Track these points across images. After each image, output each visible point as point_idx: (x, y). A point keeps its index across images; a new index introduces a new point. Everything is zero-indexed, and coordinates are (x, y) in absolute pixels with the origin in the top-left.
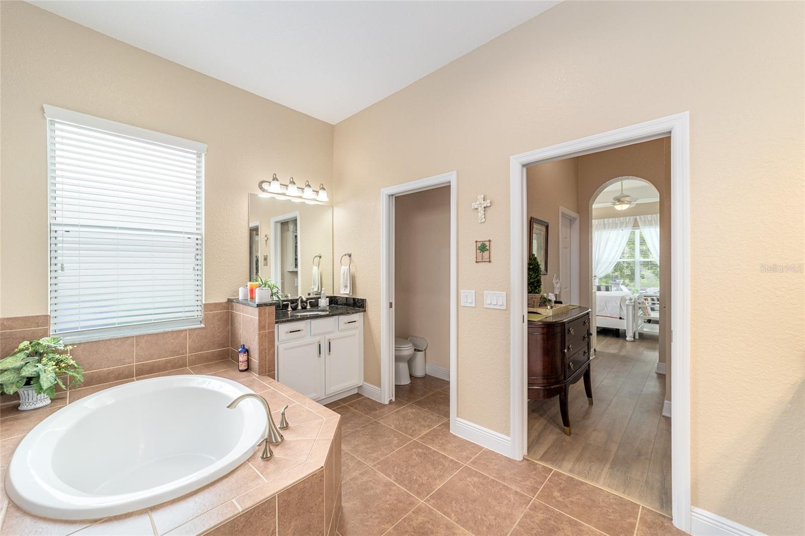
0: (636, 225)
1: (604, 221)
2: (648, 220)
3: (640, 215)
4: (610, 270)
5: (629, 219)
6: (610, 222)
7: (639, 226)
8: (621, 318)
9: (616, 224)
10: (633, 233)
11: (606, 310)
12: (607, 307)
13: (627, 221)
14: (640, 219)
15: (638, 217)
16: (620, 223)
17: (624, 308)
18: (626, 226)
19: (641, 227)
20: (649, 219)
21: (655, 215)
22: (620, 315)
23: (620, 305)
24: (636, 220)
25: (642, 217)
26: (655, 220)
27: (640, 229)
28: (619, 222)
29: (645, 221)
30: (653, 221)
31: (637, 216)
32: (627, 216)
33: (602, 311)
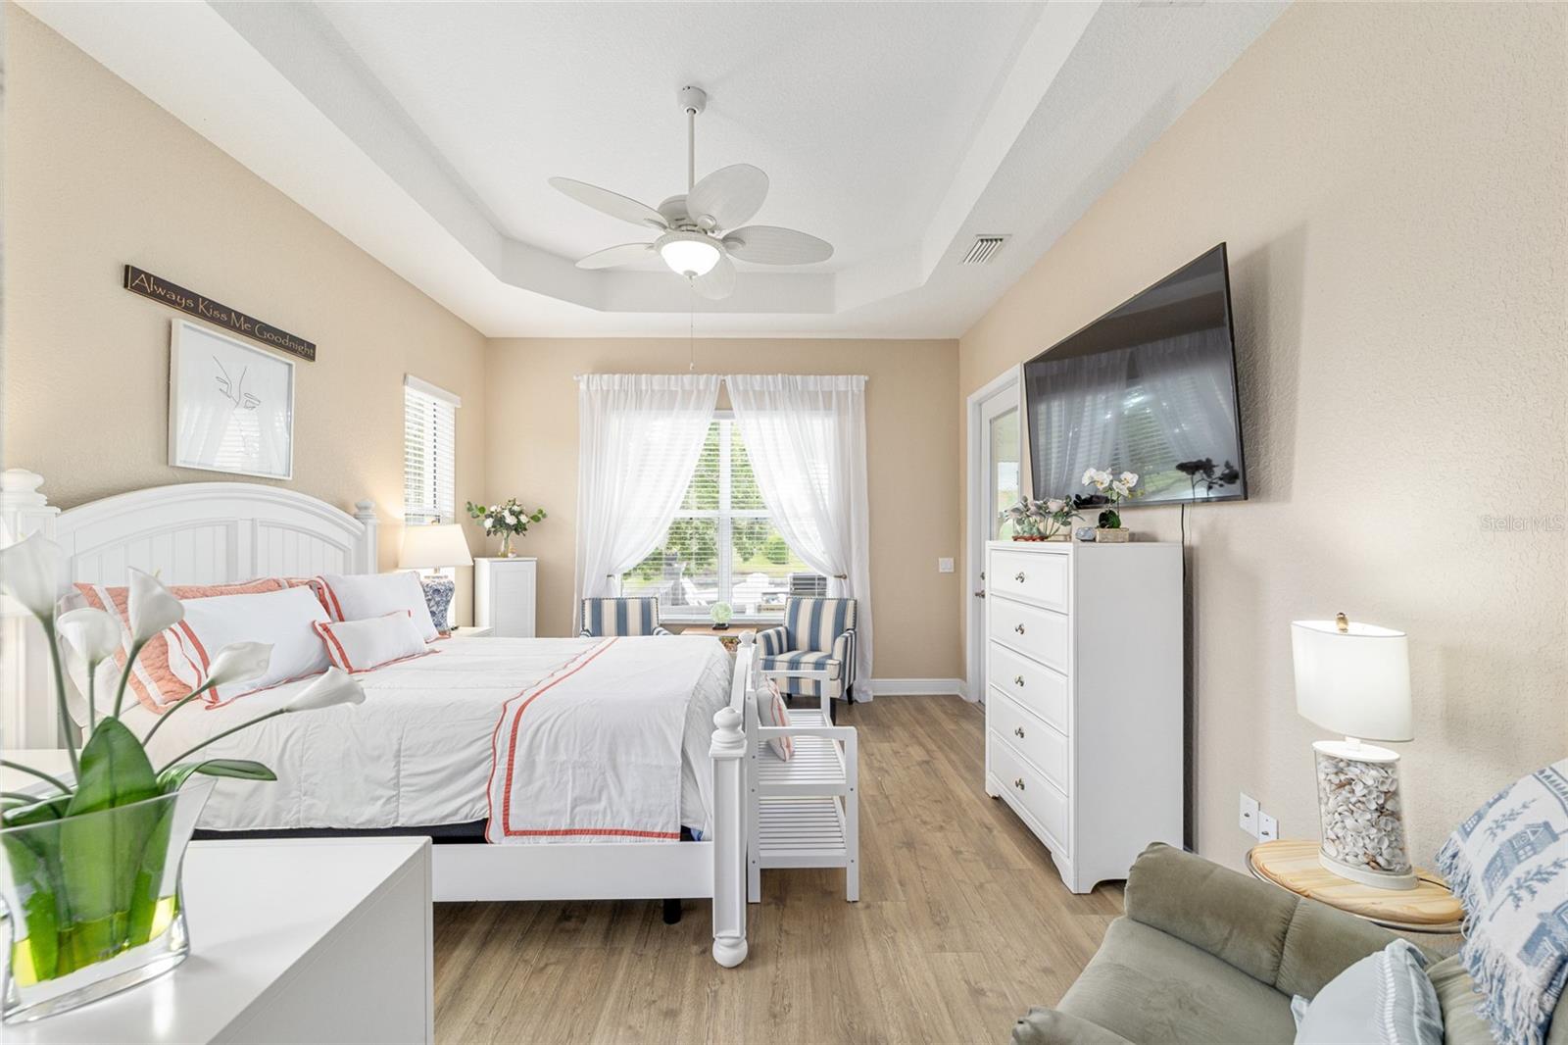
0: (723, 406)
1: (637, 383)
2: (754, 391)
3: (735, 373)
4: (658, 540)
5: (707, 384)
6: (656, 387)
7: (731, 409)
8: (686, 834)
9: (673, 395)
10: (714, 428)
11: (614, 793)
12: (615, 768)
13: (701, 387)
14: (735, 383)
15: (728, 378)
16: (684, 391)
17: (703, 772)
18: (698, 407)
19: (736, 411)
20: (757, 388)
21: (770, 377)
22: (683, 815)
23: (684, 753)
24: (723, 387)
25: (740, 377)
26: (770, 392)
27: (733, 417)
28: (679, 389)
29: (746, 392)
30: (767, 394)
31: (725, 374)
32: (703, 373)
33: (591, 801)
